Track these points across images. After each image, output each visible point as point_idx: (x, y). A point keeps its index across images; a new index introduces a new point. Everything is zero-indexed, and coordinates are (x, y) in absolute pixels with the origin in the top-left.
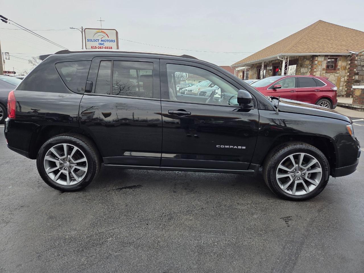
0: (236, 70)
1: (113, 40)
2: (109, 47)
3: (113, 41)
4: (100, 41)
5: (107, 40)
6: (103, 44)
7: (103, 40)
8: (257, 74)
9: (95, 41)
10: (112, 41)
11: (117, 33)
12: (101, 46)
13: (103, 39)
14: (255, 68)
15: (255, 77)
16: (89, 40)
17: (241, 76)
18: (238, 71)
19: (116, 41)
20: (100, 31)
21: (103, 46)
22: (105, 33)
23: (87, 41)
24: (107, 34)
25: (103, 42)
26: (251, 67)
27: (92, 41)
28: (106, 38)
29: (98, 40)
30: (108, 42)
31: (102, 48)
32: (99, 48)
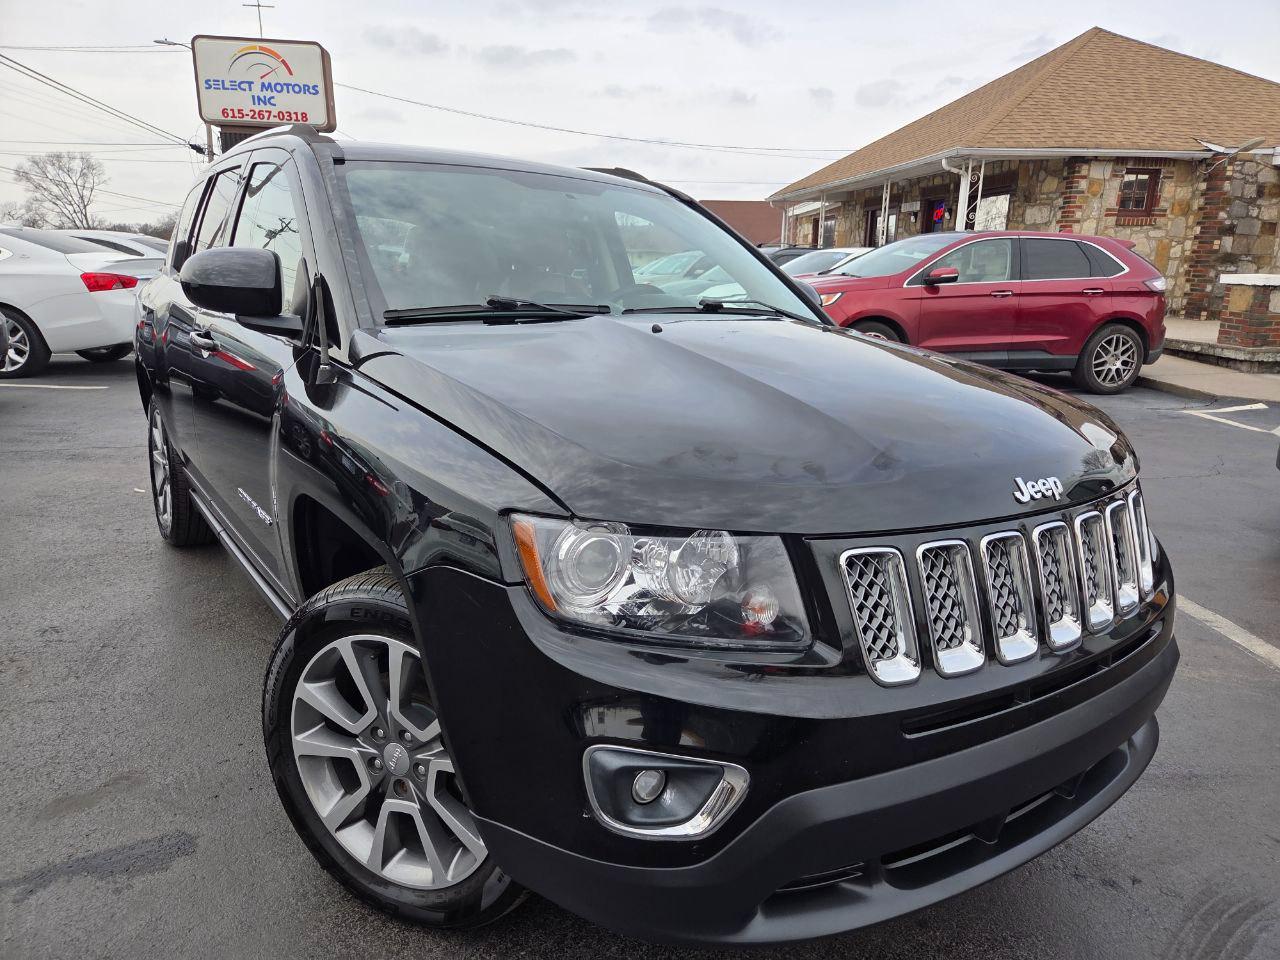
0: (790, 214)
1: (311, 86)
2: (296, 113)
3: (311, 91)
4: (256, 88)
5: (288, 85)
6: (272, 101)
7: (270, 84)
8: (866, 228)
9: (237, 86)
10: (305, 89)
11: (325, 56)
12: (262, 107)
13: (271, 79)
14: (858, 207)
15: (858, 239)
16: (212, 83)
17: (806, 236)
18: (797, 218)
19: (321, 88)
20: (255, 48)
21: (268, 107)
22: (277, 56)
23: (203, 85)
24: (283, 62)
25: (268, 94)
26: (844, 203)
27: (224, 88)
28: (282, 76)
29: (250, 83)
30: (288, 92)
31: (266, 115)
32: (256, 116)
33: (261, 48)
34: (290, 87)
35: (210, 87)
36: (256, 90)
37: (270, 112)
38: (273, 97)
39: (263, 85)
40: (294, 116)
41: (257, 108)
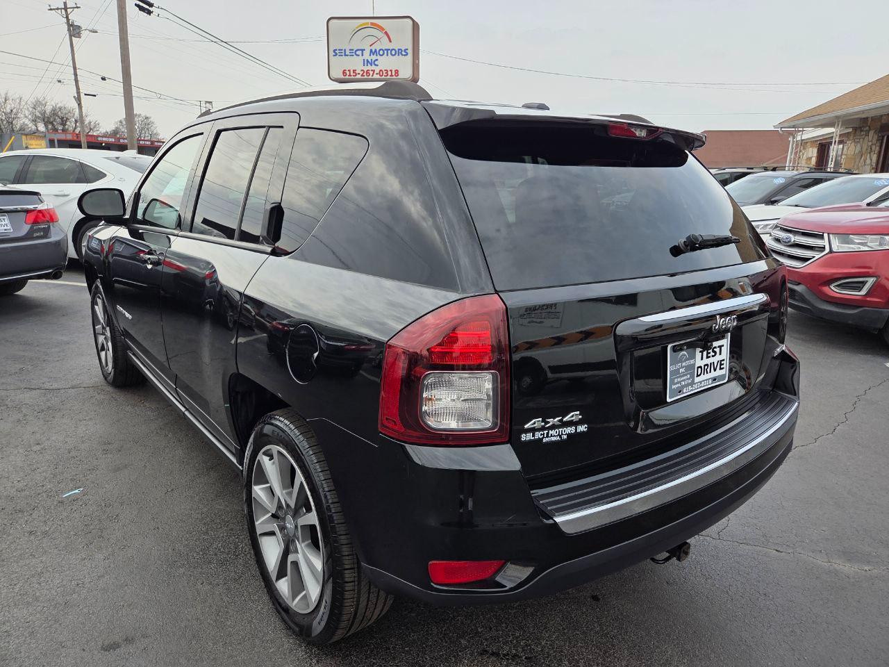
0: (799, 138)
1: (403, 49)
2: (391, 71)
3: (404, 53)
4: (367, 53)
5: (387, 50)
6: (376, 63)
7: (376, 50)
8: (880, 152)
9: (354, 52)
10: (400, 52)
11: (416, 27)
12: (370, 67)
13: (377, 47)
14: (871, 133)
15: (868, 161)
16: (337, 52)
18: (804, 143)
19: (410, 52)
20: (367, 23)
21: (373, 67)
22: (381, 29)
23: (332, 53)
24: (386, 33)
25: (374, 57)
26: (855, 129)
27: (345, 55)
28: (384, 44)
29: (363, 50)
30: (387, 55)
31: (371, 73)
32: (365, 74)
33: (372, 24)
34: (389, 51)
35: (336, 55)
36: (367, 55)
37: (374, 71)
38: (377, 60)
39: (371, 50)
40: (389, 73)
41: (366, 68)
